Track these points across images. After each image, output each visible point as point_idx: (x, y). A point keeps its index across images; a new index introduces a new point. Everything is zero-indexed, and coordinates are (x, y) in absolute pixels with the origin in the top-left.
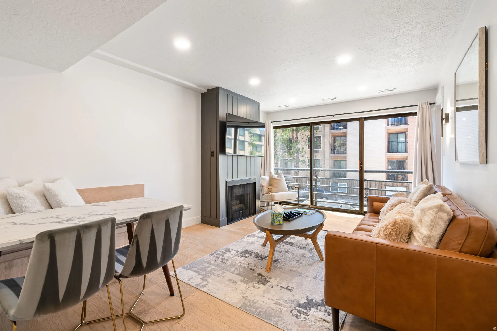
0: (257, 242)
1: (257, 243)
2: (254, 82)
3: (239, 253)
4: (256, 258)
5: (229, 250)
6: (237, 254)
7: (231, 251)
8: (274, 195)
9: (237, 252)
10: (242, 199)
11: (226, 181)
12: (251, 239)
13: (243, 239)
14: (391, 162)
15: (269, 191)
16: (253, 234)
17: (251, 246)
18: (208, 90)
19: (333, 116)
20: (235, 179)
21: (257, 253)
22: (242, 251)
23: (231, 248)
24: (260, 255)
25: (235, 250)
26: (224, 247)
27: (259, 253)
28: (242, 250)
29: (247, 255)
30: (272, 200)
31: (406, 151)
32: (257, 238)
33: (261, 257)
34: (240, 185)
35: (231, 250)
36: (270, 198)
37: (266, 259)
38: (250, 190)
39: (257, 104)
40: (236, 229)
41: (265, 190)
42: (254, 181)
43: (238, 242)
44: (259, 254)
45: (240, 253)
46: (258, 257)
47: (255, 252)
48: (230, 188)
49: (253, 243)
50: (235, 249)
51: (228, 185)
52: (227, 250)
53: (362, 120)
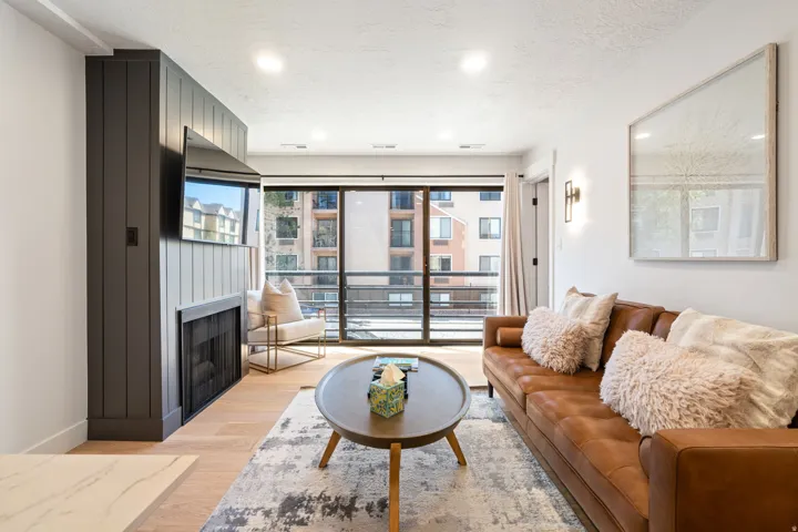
0: (298, 458)
1: (300, 464)
2: (269, 63)
3: (275, 515)
4: (329, 514)
5: (238, 516)
6: (269, 521)
7: (245, 517)
8: (282, 331)
9: (267, 514)
10: (212, 350)
11: (178, 309)
12: (279, 455)
13: (254, 461)
14: (393, 259)
15: (265, 322)
16: (270, 436)
17: (290, 476)
18: (115, 51)
19: (383, 177)
20: (199, 302)
21: (322, 498)
22: (277, 505)
23: (238, 506)
24: (333, 499)
25: (256, 510)
26: (216, 512)
27: (327, 494)
28: (275, 500)
29: (302, 514)
30: (277, 341)
31: (412, 245)
32: (289, 447)
33: (343, 508)
34: (209, 317)
35: (243, 513)
36: (273, 338)
37: (357, 510)
38: (229, 324)
39: (242, 129)
40: (217, 434)
41: (256, 319)
42: (236, 305)
43: (245, 475)
44: (329, 498)
45: (279, 516)
46: (333, 510)
47: (317, 496)
48: (186, 328)
49: (288, 467)
50: (255, 507)
51: (184, 320)
52: (232, 518)
53: (428, 190)
